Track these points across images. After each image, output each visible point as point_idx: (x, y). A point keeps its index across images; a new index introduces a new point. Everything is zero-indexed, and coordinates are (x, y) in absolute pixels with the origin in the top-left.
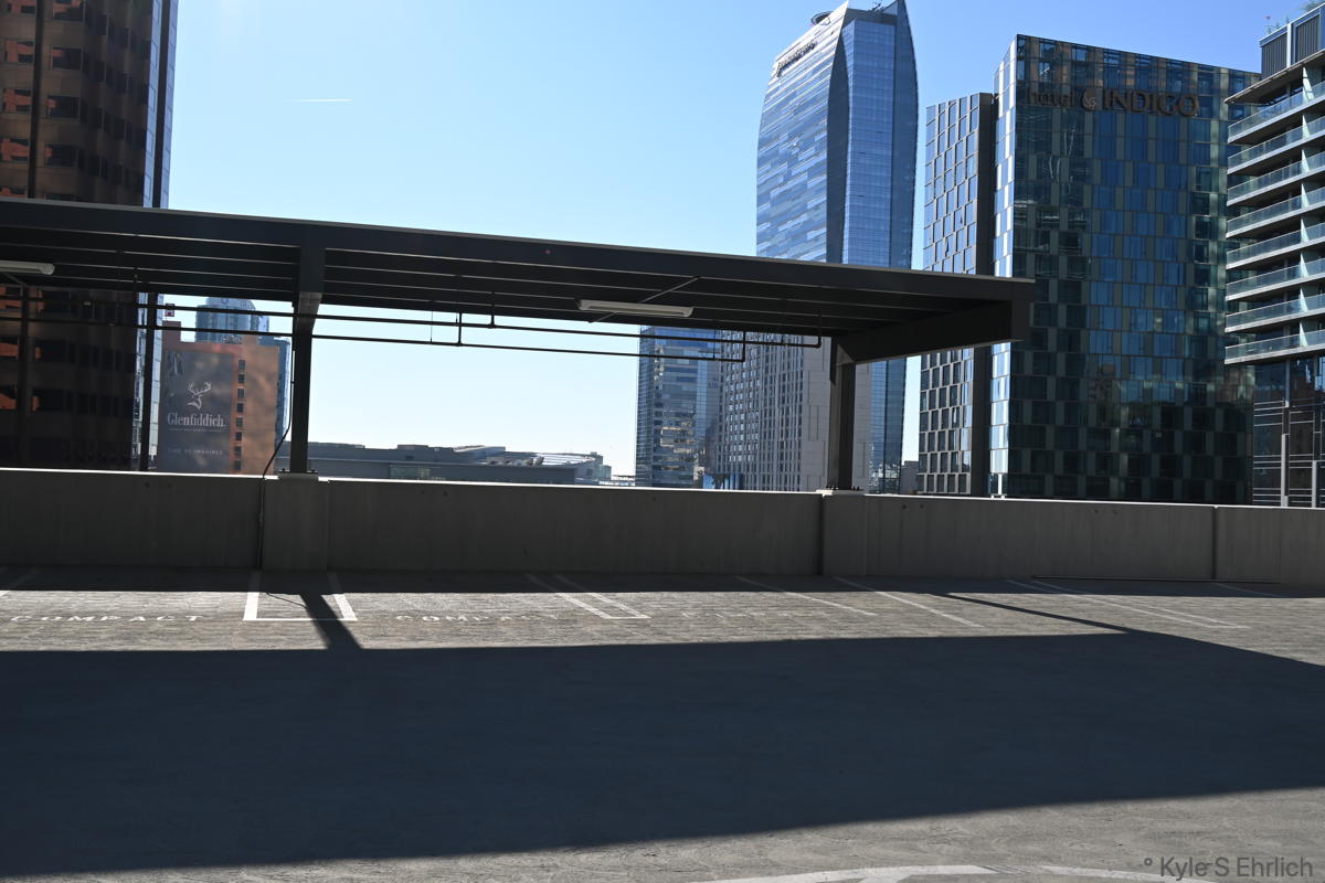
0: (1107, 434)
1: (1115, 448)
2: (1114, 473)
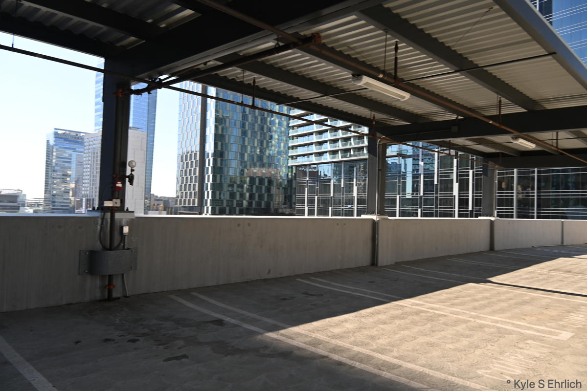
2: (245, 199)
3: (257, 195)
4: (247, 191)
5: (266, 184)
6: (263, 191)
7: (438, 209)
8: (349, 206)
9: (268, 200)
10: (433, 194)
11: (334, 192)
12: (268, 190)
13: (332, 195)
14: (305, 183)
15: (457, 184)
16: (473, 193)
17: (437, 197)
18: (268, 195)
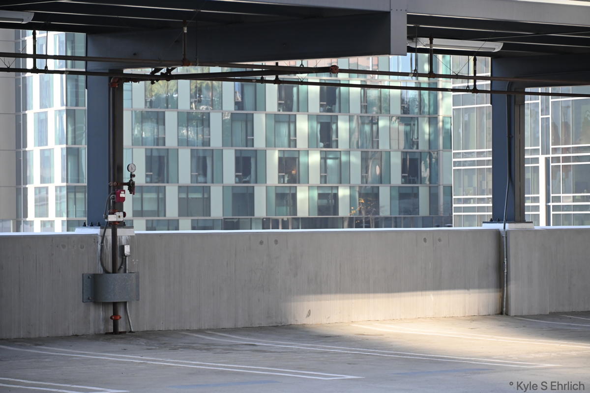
0: (204, 121)
1: (216, 141)
2: (217, 180)
6: (302, 140)
9: (323, 178)
12: (325, 131)
18: (324, 158)
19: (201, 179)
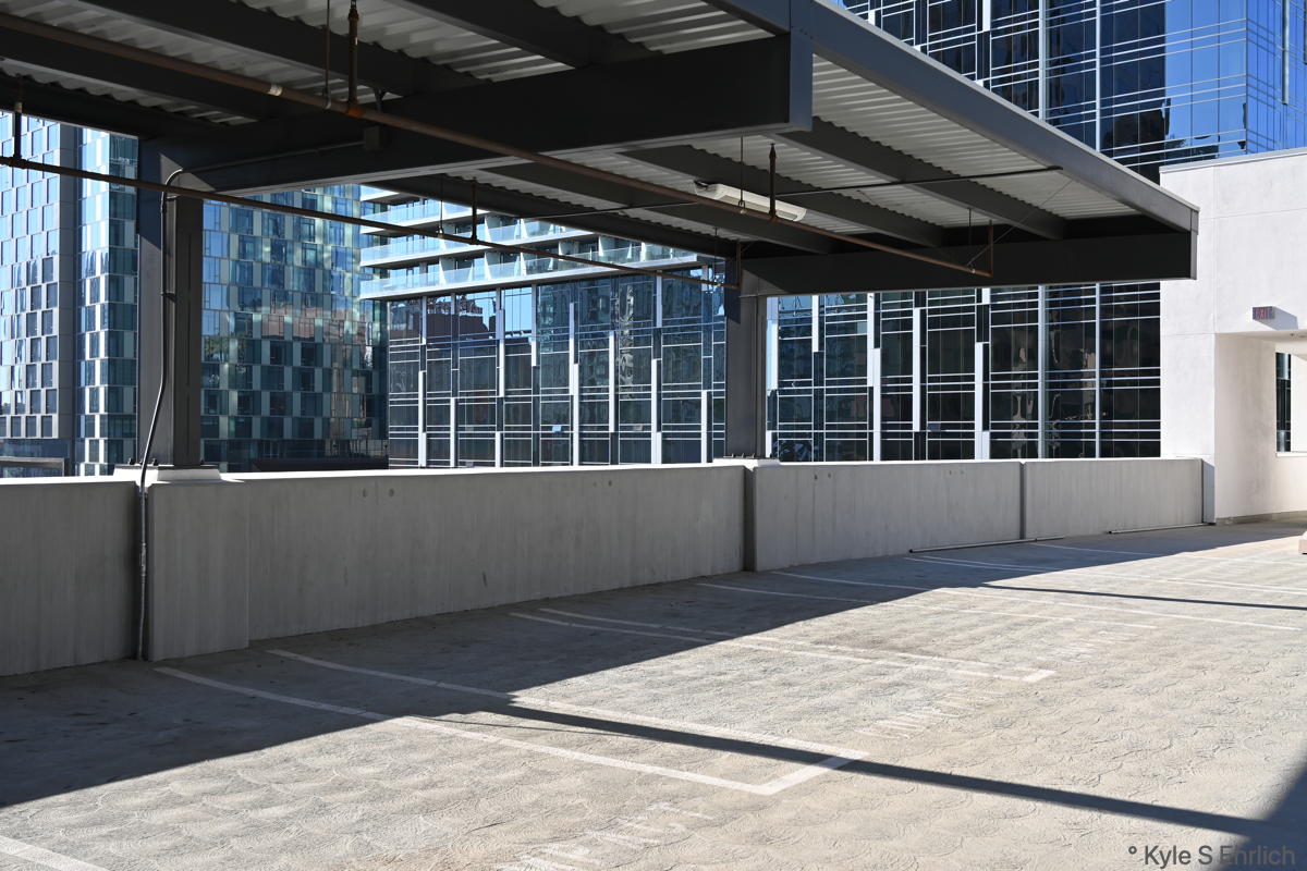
2: (224, 412)
3: (266, 397)
4: (233, 384)
5: (297, 361)
6: (288, 385)
7: (825, 431)
8: (557, 428)
9: (303, 413)
10: (809, 384)
11: (507, 385)
12: (304, 379)
13: (502, 394)
14: (414, 356)
15: (878, 351)
16: (923, 379)
17: (819, 394)
18: (304, 398)
19: (212, 411)
